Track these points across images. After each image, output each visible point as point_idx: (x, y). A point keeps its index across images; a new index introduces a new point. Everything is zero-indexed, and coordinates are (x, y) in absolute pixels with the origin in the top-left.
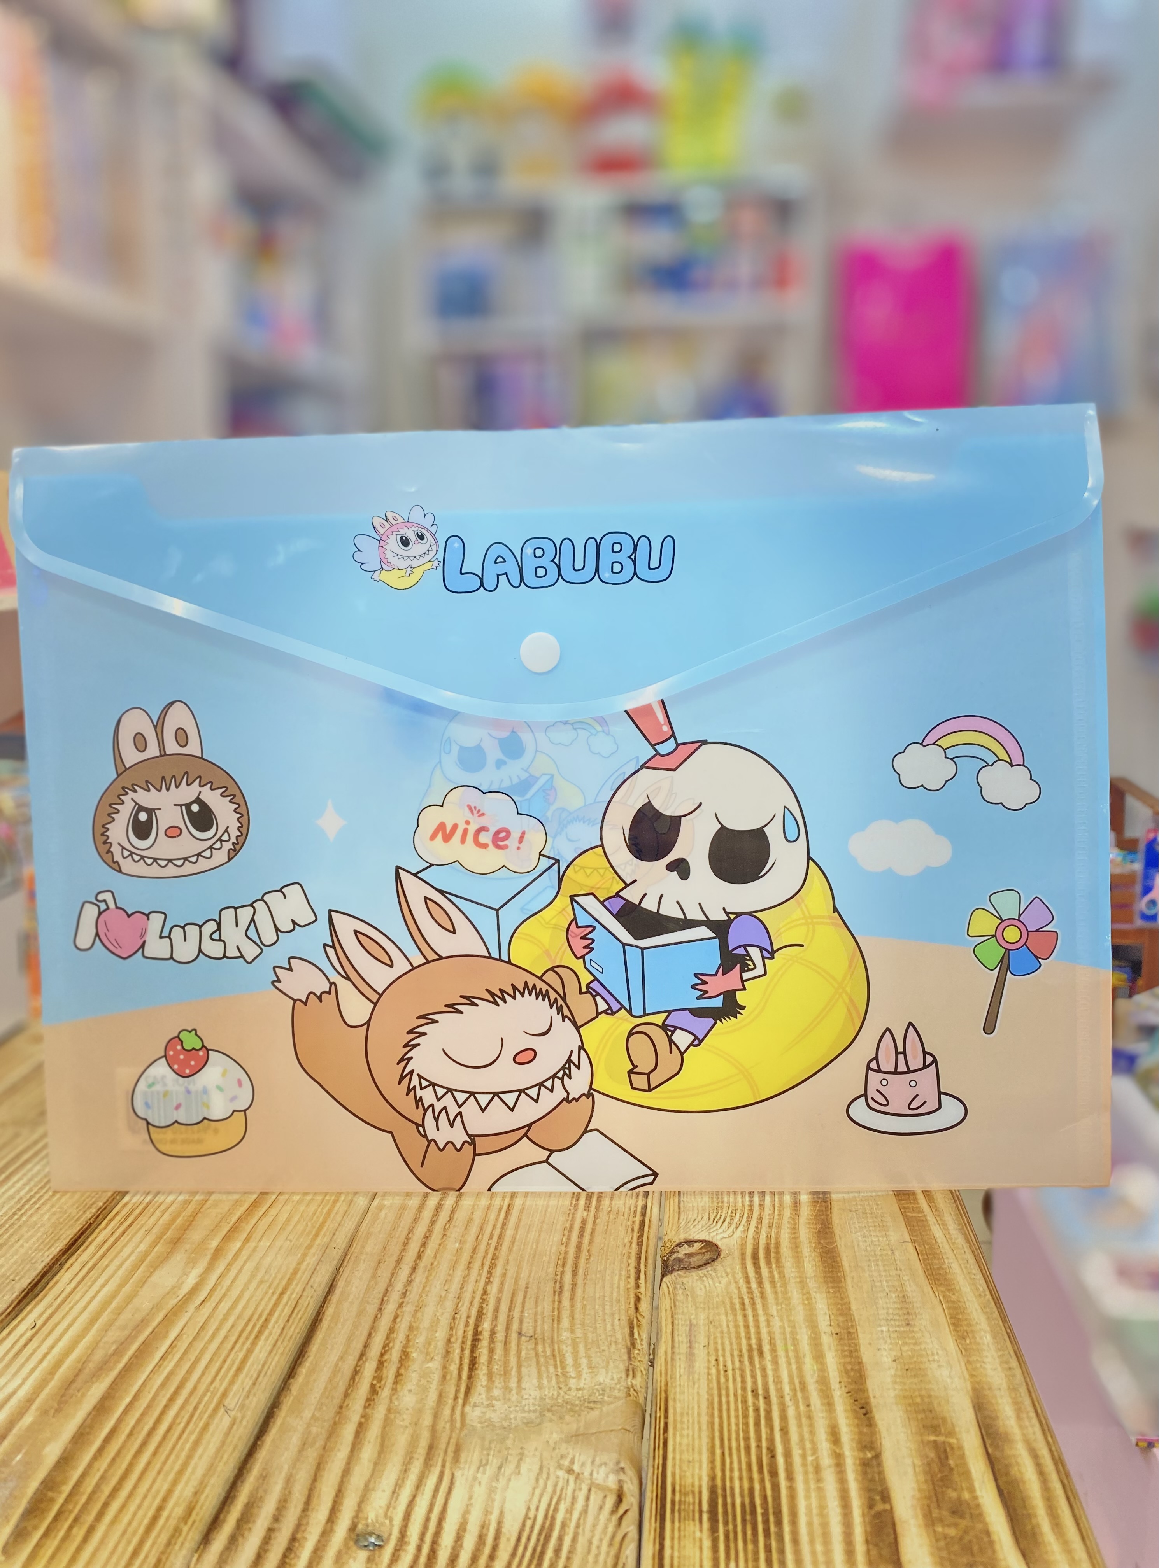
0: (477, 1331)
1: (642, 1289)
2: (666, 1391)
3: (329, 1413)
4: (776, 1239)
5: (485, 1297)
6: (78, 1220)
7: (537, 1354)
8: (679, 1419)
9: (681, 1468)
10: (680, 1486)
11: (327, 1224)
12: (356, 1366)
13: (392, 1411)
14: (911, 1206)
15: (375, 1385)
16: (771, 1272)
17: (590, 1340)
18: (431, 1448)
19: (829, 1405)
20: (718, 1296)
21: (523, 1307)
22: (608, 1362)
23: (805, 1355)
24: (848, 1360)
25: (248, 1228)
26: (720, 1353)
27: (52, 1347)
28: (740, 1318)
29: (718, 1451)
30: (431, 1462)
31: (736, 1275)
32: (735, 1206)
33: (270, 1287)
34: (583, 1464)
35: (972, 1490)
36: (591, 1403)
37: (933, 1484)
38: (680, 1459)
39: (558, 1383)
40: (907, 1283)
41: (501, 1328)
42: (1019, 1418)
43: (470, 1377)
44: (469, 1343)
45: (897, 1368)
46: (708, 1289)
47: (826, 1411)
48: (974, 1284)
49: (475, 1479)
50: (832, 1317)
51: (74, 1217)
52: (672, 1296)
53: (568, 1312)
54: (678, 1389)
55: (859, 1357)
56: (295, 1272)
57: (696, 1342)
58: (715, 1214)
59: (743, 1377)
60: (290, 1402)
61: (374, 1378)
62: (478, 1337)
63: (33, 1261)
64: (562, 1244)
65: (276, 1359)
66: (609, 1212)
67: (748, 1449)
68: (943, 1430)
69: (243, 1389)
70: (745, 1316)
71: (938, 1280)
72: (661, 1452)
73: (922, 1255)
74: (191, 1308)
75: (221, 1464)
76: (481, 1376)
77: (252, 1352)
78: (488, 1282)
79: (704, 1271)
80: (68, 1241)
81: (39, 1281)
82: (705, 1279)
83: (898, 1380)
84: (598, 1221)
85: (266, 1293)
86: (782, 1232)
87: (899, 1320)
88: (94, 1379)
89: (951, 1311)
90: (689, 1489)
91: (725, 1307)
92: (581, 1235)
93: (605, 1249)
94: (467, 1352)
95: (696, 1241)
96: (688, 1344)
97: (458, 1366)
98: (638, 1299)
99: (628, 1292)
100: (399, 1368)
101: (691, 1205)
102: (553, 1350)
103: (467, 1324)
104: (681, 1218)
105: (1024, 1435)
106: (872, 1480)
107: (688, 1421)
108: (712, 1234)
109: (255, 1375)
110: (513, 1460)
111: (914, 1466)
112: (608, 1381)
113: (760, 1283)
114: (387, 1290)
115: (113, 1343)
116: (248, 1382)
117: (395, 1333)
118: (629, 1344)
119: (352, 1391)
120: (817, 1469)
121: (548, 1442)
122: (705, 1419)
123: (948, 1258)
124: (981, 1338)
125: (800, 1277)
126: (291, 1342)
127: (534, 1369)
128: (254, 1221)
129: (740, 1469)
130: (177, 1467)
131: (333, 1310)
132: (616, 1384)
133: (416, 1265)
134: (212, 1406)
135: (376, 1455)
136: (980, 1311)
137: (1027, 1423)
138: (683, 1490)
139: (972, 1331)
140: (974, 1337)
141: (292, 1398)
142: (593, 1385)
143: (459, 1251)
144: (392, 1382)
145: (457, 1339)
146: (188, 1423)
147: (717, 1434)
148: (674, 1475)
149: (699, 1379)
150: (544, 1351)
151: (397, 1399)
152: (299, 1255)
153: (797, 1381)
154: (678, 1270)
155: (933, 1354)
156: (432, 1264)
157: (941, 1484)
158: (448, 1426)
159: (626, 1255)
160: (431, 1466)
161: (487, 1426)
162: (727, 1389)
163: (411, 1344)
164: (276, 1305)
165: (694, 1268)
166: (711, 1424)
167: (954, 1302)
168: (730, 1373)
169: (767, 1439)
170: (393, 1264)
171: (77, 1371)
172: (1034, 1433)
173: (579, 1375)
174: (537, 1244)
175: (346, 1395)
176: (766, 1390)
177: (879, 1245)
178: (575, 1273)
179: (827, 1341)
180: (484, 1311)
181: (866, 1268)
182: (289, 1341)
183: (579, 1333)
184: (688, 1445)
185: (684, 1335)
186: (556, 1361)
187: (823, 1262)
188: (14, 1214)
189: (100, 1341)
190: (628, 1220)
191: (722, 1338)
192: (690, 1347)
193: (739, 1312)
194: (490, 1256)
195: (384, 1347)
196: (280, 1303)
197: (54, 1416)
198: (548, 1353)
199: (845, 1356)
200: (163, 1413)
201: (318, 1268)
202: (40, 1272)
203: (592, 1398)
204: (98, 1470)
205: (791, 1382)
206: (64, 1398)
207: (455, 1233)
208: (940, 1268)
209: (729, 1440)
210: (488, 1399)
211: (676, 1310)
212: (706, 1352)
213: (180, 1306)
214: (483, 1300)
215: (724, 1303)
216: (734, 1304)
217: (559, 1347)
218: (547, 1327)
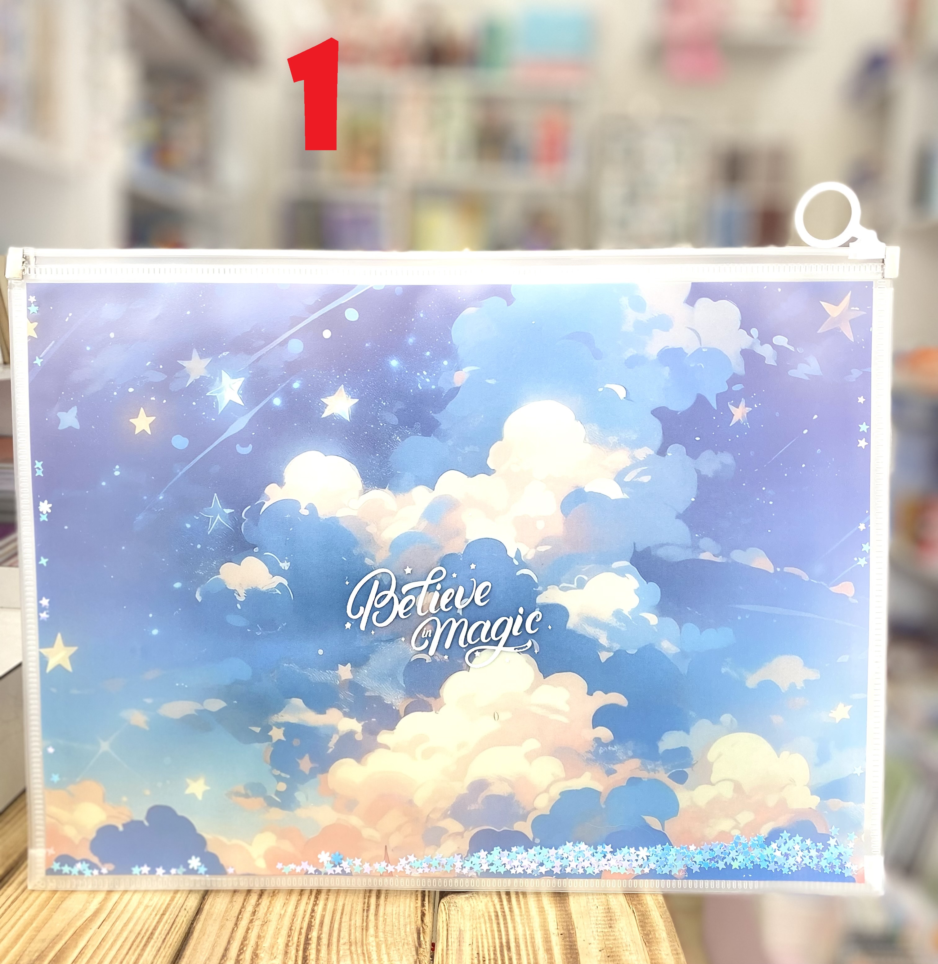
0: (308, 938)
1: (427, 907)
5: (313, 914)
7: (351, 952)
17: (389, 942)
20: (479, 911)
21: (341, 921)
22: (402, 957)
23: (539, 949)
24: (568, 951)
26: (480, 949)
28: (495, 925)
31: (493, 897)
33: (153, 910)
41: (325, 935)
44: (302, 947)
45: (602, 956)
46: (472, 905)
50: (559, 923)
52: (447, 911)
53: (374, 924)
55: (575, 950)
57: (464, 942)
62: (308, 942)
65: (160, 960)
70: (498, 924)
74: (95, 925)
77: (142, 955)
78: (315, 904)
79: (470, 895)
82: (470, 899)
85: (151, 914)
87: (604, 924)
89: (640, 917)
91: (484, 918)
94: (301, 953)
96: (458, 944)
98: (423, 915)
99: (416, 910)
102: (363, 950)
103: (300, 933)
114: (241, 911)
115: (36, 952)
117: (248, 940)
118: (417, 945)
124: (659, 935)
126: (171, 949)
131: (201, 925)
136: (659, 916)
139: (654, 930)
140: (655, 934)
145: (293, 944)
150: (357, 951)
154: (452, 893)
155: (626, 946)
163: (259, 947)
164: (158, 922)
165: (463, 892)
167: (642, 911)
168: (487, 962)
178: (378, 897)
179: (555, 939)
180: (313, 924)
182: (169, 948)
183: (381, 937)
185: (455, 937)
186: (365, 957)
189: (26, 950)
191: (482, 939)
192: (460, 945)
193: (494, 922)
195: (240, 950)
196: (161, 921)
198: (360, 951)
199: (567, 949)
211: (449, 920)
212: (471, 948)
213: (86, 924)
214: (312, 917)
215: (483, 915)
216: (491, 916)
217: (367, 948)
218: (357, 934)
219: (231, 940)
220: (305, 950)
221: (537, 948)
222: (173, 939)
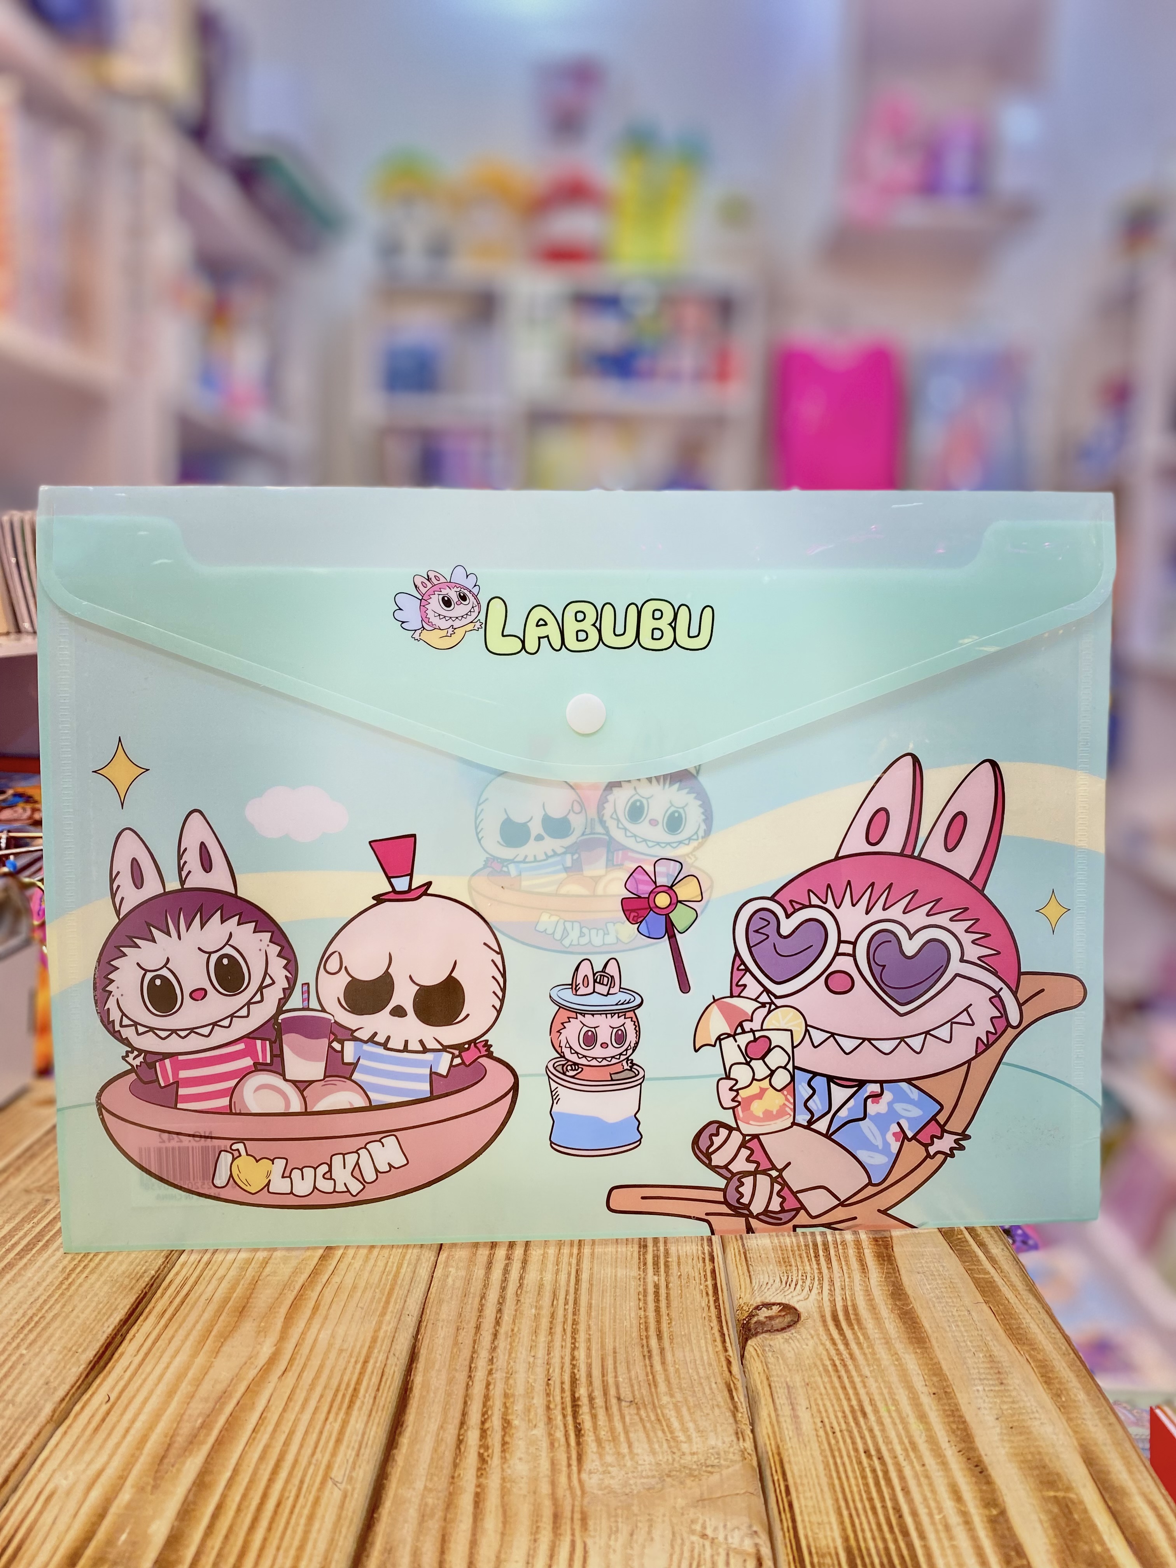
0: (574, 1397)
1: (730, 1353)
2: (779, 1454)
3: (441, 1483)
4: (852, 1301)
6: (132, 1288)
7: (641, 1419)
8: (798, 1481)
9: (812, 1530)
10: (816, 1548)
11: (396, 1292)
12: (459, 1435)
13: (507, 1480)
14: (976, 1268)
15: (483, 1454)
16: (854, 1333)
17: (692, 1404)
18: (556, 1517)
19: (944, 1464)
20: (808, 1357)
21: (616, 1372)
22: (716, 1426)
23: (908, 1416)
24: (951, 1419)
25: (314, 1295)
26: (824, 1414)
27: (133, 1421)
28: (835, 1380)
29: (845, 1513)
30: (559, 1532)
31: (822, 1338)
32: (804, 1269)
33: (351, 1356)
34: (715, 1529)
35: (1102, 1543)
36: (710, 1468)
37: (1064, 1539)
38: (810, 1522)
39: (670, 1447)
40: (991, 1343)
41: (598, 1393)
42: (1130, 1472)
43: (578, 1444)
44: (569, 1410)
45: (1001, 1426)
46: (796, 1350)
47: (942, 1470)
48: (1056, 1343)
49: (609, 1546)
50: (926, 1377)
51: (127, 1286)
52: (763, 1359)
53: (663, 1376)
54: (790, 1451)
55: (961, 1417)
56: (374, 1340)
57: (797, 1404)
58: (786, 1277)
59: (852, 1438)
60: (398, 1475)
61: (481, 1446)
62: (576, 1403)
63: (94, 1332)
64: (640, 1309)
65: (374, 1428)
66: (680, 1276)
67: (874, 1509)
68: (1060, 1486)
69: (347, 1461)
70: (839, 1377)
71: (1021, 1340)
72: (788, 1515)
73: (999, 1315)
74: (274, 1377)
75: (341, 1539)
76: (590, 1442)
77: (348, 1422)
78: (574, 1348)
79: (789, 1334)
80: (126, 1311)
81: (104, 1353)
82: (790, 1341)
83: (1005, 1438)
84: (671, 1285)
85: (349, 1362)
86: (856, 1294)
87: (991, 1379)
88: (187, 1454)
89: (1041, 1370)
90: (825, 1550)
91: (818, 1369)
92: (657, 1300)
93: (684, 1312)
94: (570, 1419)
95: (774, 1304)
96: (791, 1407)
97: (563, 1432)
98: (729, 1363)
99: (718, 1355)
100: (504, 1436)
101: (760, 1269)
102: (657, 1415)
103: (563, 1390)
104: (754, 1281)
105: (1139, 1488)
106: (1003, 1537)
107: (808, 1483)
108: (787, 1297)
109: (356, 1446)
110: (643, 1527)
111: (1041, 1521)
112: (720, 1444)
113: (847, 1345)
114: (472, 1357)
115: (198, 1416)
116: (352, 1454)
117: (491, 1400)
118: (732, 1407)
119: (460, 1460)
120: (947, 1528)
121: (674, 1507)
122: (824, 1481)
123: (1024, 1318)
124: (1076, 1396)
125: (885, 1338)
126: (385, 1412)
127: (642, 1435)
128: (319, 1288)
129: (871, 1530)
130: (296, 1543)
131: (421, 1379)
132: (729, 1447)
133: (497, 1331)
134: (319, 1479)
135: (500, 1525)
136: (1067, 1369)
137: (1139, 1476)
138: (820, 1553)
139: (1065, 1389)
140: (1068, 1394)
141: (399, 1469)
142: (706, 1449)
143: (537, 1317)
144: (500, 1450)
145: (556, 1406)
146: (297, 1497)
147: (840, 1496)
148: (806, 1537)
149: (809, 1441)
150: (648, 1416)
151: (509, 1467)
152: (374, 1323)
153: (906, 1441)
154: (763, 1333)
155: (1033, 1413)
156: (513, 1330)
157: (1070, 1537)
158: (568, 1493)
159: (707, 1319)
160: (560, 1535)
161: (609, 1493)
162: (839, 1450)
163: (510, 1411)
164: (362, 1373)
165: (778, 1330)
166: (832, 1486)
167: (1040, 1361)
168: (838, 1434)
169: (891, 1499)
170: (473, 1331)
171: (166, 1446)
172: (1148, 1486)
173: (689, 1439)
174: (615, 1308)
175: (455, 1465)
176: (878, 1451)
177: (955, 1306)
178: (660, 1337)
179: (928, 1402)
180: (577, 1377)
181: (948, 1329)
182: (383, 1410)
183: (679, 1397)
184: (814, 1507)
185: (784, 1397)
186: (662, 1426)
187: (904, 1323)
188: (62, 1283)
189: (184, 1414)
190: (701, 1284)
191: (822, 1399)
192: (793, 1409)
193: (832, 1373)
194: (570, 1322)
195: (483, 1415)
196: (365, 1371)
197: (152, 1494)
198: (653, 1418)
199: (948, 1416)
200: (268, 1487)
201: (397, 1335)
202: (104, 1344)
203: (709, 1462)
204: (213, 1548)
205: (901, 1442)
206: (158, 1474)
207: (528, 1299)
208: (1019, 1328)
209: (854, 1501)
210: (602, 1465)
211: (769, 1372)
212: (810, 1414)
213: (261, 1376)
214: (574, 1366)
215: (816, 1365)
216: (827, 1366)
217: (662, 1412)
218: (644, 1392)
219: (467, 1399)
220: (575, 1415)
221: (904, 1415)
222: (386, 1398)
